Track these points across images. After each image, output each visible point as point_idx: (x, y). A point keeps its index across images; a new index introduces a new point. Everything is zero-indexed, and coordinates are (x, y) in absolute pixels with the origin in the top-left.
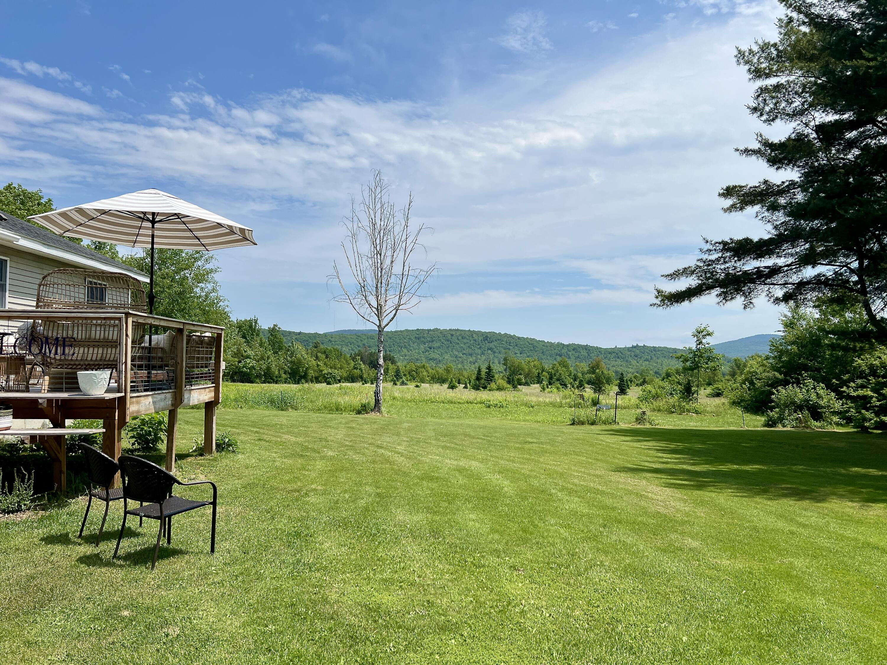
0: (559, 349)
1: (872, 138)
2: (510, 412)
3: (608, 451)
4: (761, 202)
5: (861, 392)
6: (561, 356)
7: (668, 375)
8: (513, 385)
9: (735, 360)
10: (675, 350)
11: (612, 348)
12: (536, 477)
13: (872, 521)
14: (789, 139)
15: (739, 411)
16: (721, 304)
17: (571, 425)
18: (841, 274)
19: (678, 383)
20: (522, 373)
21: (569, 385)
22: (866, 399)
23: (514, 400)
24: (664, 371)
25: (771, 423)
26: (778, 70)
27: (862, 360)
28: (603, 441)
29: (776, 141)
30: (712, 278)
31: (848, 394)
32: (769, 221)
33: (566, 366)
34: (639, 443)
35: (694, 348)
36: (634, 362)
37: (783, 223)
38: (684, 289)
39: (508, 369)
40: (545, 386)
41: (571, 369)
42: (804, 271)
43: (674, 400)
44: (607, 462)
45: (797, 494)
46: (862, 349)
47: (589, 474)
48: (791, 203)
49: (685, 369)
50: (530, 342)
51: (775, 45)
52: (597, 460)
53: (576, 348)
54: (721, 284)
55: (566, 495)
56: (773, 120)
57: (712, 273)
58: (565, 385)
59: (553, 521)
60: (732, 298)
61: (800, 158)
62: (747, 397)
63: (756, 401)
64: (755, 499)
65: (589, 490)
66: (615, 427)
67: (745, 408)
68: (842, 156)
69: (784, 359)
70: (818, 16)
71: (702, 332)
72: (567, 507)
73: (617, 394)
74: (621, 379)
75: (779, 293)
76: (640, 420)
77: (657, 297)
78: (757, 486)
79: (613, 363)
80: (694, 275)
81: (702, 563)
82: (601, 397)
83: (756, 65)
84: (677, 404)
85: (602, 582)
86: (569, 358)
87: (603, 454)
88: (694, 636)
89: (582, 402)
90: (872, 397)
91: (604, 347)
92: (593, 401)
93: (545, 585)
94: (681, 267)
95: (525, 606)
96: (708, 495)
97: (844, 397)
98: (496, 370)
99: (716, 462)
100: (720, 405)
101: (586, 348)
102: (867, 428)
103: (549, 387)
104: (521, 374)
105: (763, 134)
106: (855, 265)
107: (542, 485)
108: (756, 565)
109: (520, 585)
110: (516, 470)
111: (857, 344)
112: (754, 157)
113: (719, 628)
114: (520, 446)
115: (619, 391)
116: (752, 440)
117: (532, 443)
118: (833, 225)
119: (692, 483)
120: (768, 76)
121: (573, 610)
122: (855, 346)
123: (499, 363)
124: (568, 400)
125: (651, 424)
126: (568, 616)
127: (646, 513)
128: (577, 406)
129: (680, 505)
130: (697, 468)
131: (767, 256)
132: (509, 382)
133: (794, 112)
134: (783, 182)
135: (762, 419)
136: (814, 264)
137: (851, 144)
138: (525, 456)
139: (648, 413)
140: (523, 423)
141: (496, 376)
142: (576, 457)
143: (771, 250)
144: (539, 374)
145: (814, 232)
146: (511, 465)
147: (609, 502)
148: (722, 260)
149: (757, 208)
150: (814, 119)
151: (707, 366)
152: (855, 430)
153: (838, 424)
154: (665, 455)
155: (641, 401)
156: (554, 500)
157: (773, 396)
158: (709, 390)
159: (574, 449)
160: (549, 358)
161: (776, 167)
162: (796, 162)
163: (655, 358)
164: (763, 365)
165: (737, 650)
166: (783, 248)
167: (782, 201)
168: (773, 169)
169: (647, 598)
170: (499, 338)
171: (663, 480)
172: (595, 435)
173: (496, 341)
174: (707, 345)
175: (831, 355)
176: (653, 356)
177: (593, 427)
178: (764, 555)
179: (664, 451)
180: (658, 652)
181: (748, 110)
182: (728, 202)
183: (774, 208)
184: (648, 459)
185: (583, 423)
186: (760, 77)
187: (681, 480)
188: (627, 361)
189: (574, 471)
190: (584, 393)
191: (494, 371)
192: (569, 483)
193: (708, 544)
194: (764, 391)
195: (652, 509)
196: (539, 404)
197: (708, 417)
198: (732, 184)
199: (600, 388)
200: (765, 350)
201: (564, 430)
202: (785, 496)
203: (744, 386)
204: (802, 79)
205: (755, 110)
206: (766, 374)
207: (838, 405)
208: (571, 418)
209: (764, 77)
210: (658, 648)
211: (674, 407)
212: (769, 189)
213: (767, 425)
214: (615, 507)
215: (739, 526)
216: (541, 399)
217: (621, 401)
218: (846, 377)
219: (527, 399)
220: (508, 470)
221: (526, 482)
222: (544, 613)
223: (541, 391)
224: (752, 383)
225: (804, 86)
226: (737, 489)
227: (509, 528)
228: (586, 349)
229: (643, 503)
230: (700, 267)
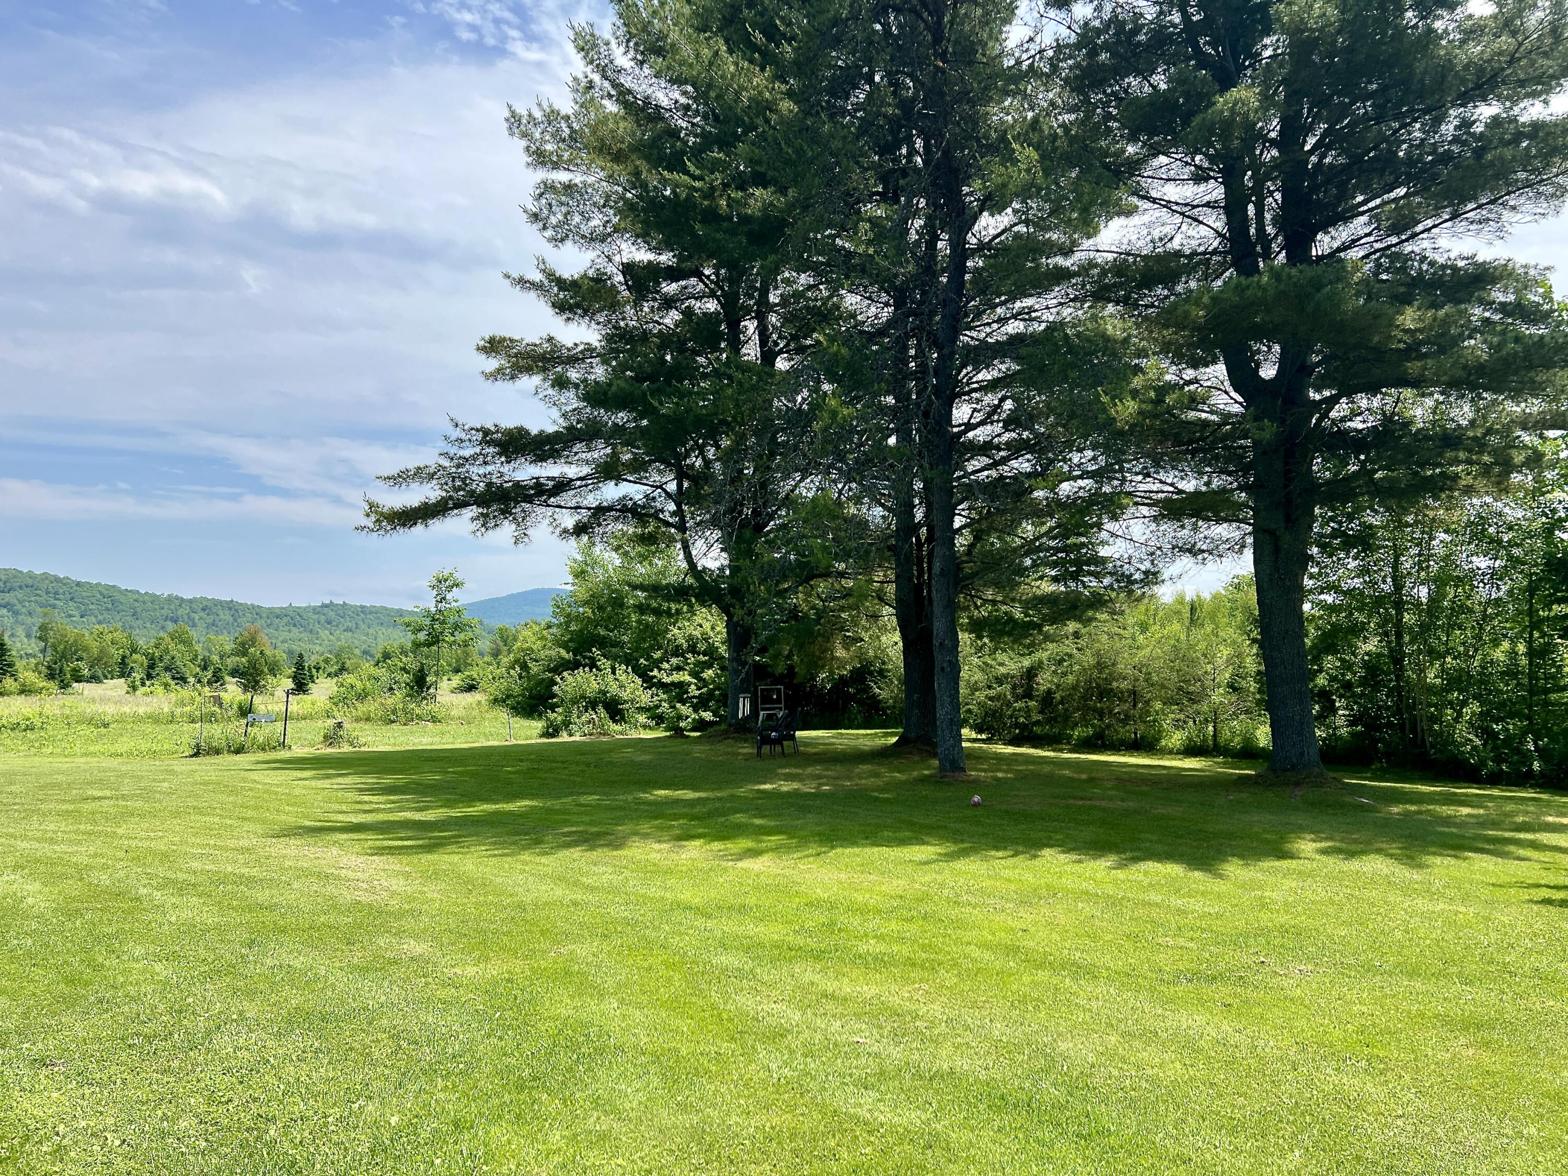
0: (172, 607)
1: (696, 299)
2: (52, 740)
3: (267, 801)
4: (544, 370)
5: (676, 677)
6: (175, 621)
7: (387, 656)
8: (62, 681)
9: (501, 630)
10: (400, 613)
11: (282, 608)
12: (105, 867)
13: (684, 868)
14: (585, 276)
15: (503, 714)
16: (479, 534)
17: (191, 756)
18: (654, 499)
19: (403, 669)
20: (84, 655)
21: (192, 680)
22: (681, 686)
23: (62, 714)
24: (380, 648)
25: (552, 731)
26: (570, 161)
27: (679, 629)
28: (258, 783)
29: (566, 275)
30: (464, 490)
31: (659, 681)
32: (555, 404)
33: (187, 642)
34: (329, 781)
35: (433, 609)
36: (324, 634)
37: (575, 410)
38: (416, 504)
39: (49, 650)
40: (138, 683)
41: (198, 648)
42: (604, 489)
43: (397, 699)
44: (264, 821)
45: (586, 841)
46: (678, 612)
47: (226, 848)
48: (585, 380)
49: (417, 645)
50: (105, 592)
51: (567, 118)
52: (244, 819)
53: (208, 607)
54: (482, 500)
55: (172, 894)
56: (562, 240)
57: (464, 480)
58: (183, 680)
59: (139, 951)
60: (496, 525)
61: (601, 310)
62: (517, 690)
63: (531, 697)
64: (522, 857)
65: (223, 880)
66: (284, 754)
67: (512, 708)
68: (656, 318)
69: (573, 627)
70: (629, 92)
71: (446, 580)
72: (173, 919)
73: (288, 694)
74: (300, 666)
75: (569, 521)
76: (331, 738)
77: (368, 515)
78: (526, 834)
79: (284, 635)
80: (434, 482)
81: (430, 980)
82: (257, 700)
83: (538, 144)
84: (401, 706)
85: (239, 1053)
86: (194, 625)
87: (256, 808)
88: (410, 1111)
89: (218, 710)
90: (689, 684)
91: (267, 605)
92: (240, 708)
93: (115, 1083)
94: (412, 465)
95: (64, 1137)
96: (445, 859)
97: (653, 685)
98: (18, 651)
99: (462, 802)
100: (474, 705)
101: (231, 606)
102: (682, 730)
103: (148, 683)
104: (80, 659)
105: (547, 260)
106: (672, 487)
107: (119, 881)
108: (518, 966)
109: (55, 1095)
110: (59, 858)
111: (673, 605)
112: (533, 294)
113: (454, 1086)
114: (71, 807)
115: (292, 686)
116: (521, 761)
117: (100, 798)
118: (645, 422)
119: (420, 842)
120: (556, 166)
121: (174, 1120)
122: (669, 608)
123: (28, 636)
124: (187, 709)
125: (352, 744)
126: (163, 1135)
127: (334, 907)
128: (209, 718)
129: (398, 884)
130: (430, 816)
131: (550, 461)
132: (51, 676)
133: (591, 234)
134: (576, 345)
135: (537, 726)
136: (618, 479)
137: (669, 303)
138: (82, 827)
139: (346, 725)
140: (83, 760)
141: (19, 665)
142: (198, 817)
143: (557, 451)
144: (124, 657)
145: (618, 430)
146: (46, 849)
147: (263, 896)
148: (481, 458)
149: (536, 379)
150: (620, 252)
151: (452, 639)
152: (668, 734)
153: (645, 727)
154: (375, 799)
155: (336, 704)
156: (145, 910)
157: (555, 688)
158: (456, 680)
159: (195, 803)
160: (148, 625)
161: (565, 317)
162: (593, 314)
163: (363, 626)
164: (543, 638)
165: (481, 1115)
166: (575, 450)
167: (574, 375)
168: (559, 320)
169: (329, 1063)
170: (30, 582)
171: (370, 843)
172: (242, 773)
173: (21, 587)
174: (454, 604)
175: (639, 622)
176: (361, 623)
177: (238, 758)
178: (531, 946)
179: (371, 790)
180: (345, 1157)
181: (525, 216)
182: (492, 364)
183: (561, 383)
184: (344, 808)
185: (218, 752)
186: (543, 164)
187: (401, 839)
188: (311, 631)
189: (193, 847)
190: (222, 694)
191: (14, 653)
192: (181, 870)
193: (442, 945)
194: (543, 680)
195: (348, 896)
196: (121, 720)
197: (453, 727)
198: (500, 332)
199: (257, 682)
200: (546, 614)
201: (175, 768)
202: (567, 845)
203: (512, 672)
204: (605, 184)
205: (535, 217)
206: (548, 652)
207: (645, 698)
208: (193, 743)
209: (549, 166)
210: (346, 1149)
211: (394, 712)
212: (555, 352)
213: (546, 734)
214: (276, 905)
215: (496, 905)
216: (127, 709)
217: (298, 704)
218: (657, 655)
219: (90, 709)
220: (37, 861)
221: (81, 879)
222: (109, 1142)
223: (128, 693)
224: (524, 667)
225: (608, 198)
226: (495, 843)
227: (32, 981)
228: (230, 609)
229: (330, 890)
230: (444, 468)
